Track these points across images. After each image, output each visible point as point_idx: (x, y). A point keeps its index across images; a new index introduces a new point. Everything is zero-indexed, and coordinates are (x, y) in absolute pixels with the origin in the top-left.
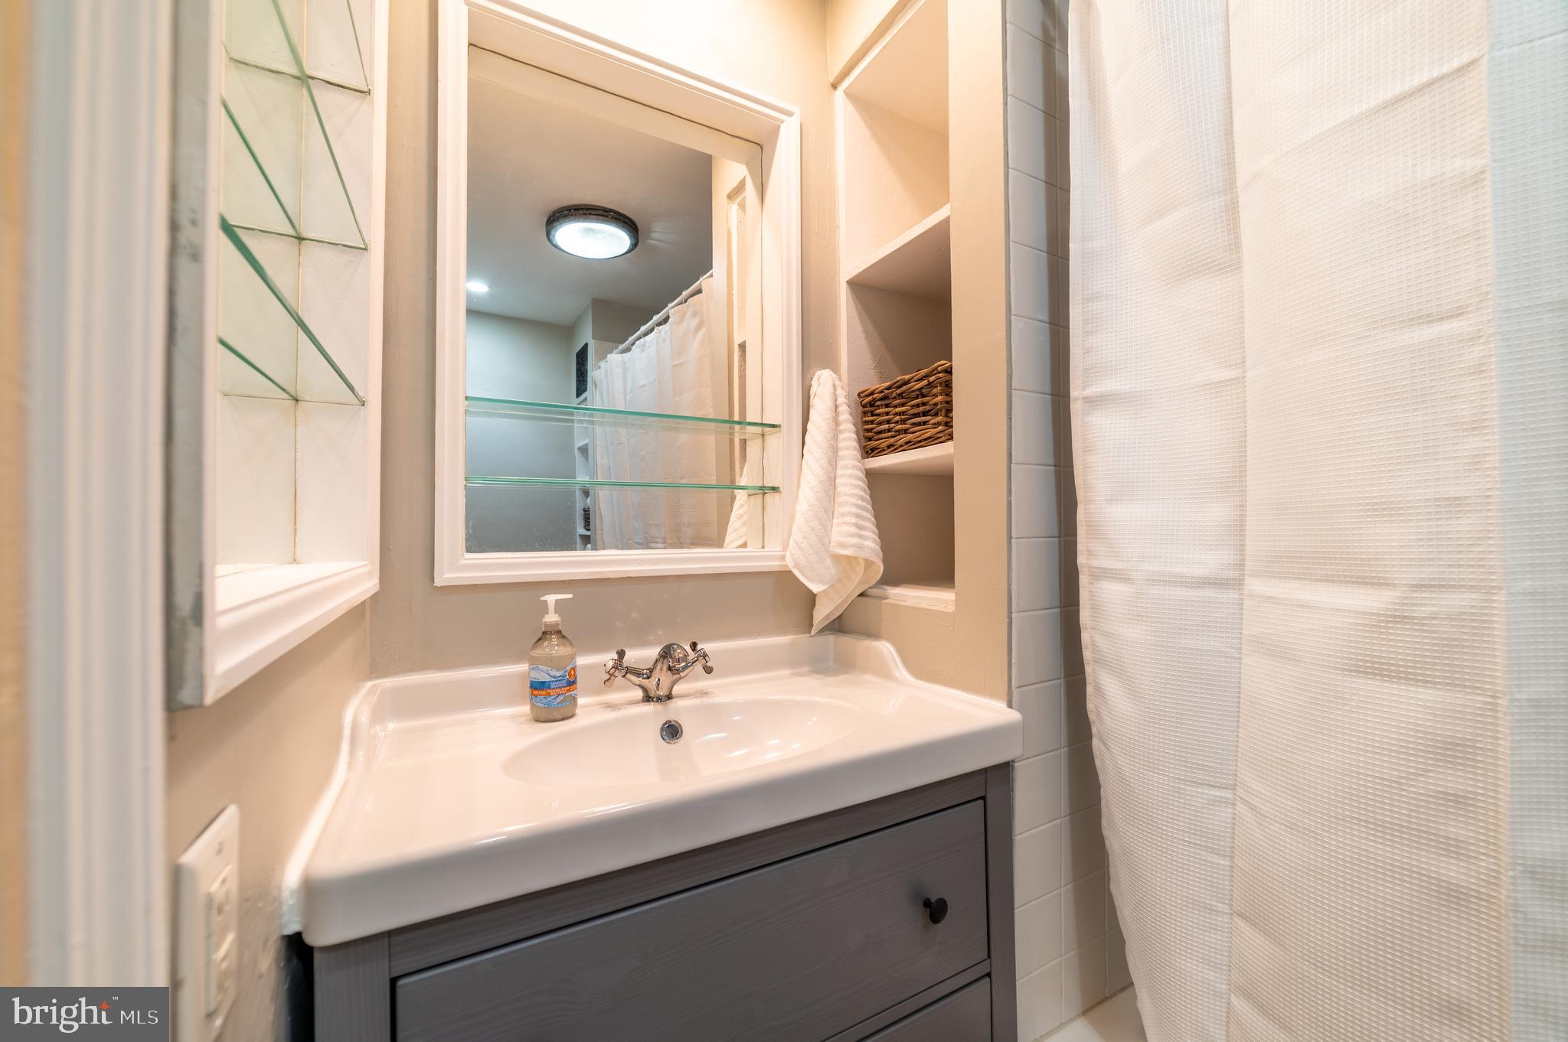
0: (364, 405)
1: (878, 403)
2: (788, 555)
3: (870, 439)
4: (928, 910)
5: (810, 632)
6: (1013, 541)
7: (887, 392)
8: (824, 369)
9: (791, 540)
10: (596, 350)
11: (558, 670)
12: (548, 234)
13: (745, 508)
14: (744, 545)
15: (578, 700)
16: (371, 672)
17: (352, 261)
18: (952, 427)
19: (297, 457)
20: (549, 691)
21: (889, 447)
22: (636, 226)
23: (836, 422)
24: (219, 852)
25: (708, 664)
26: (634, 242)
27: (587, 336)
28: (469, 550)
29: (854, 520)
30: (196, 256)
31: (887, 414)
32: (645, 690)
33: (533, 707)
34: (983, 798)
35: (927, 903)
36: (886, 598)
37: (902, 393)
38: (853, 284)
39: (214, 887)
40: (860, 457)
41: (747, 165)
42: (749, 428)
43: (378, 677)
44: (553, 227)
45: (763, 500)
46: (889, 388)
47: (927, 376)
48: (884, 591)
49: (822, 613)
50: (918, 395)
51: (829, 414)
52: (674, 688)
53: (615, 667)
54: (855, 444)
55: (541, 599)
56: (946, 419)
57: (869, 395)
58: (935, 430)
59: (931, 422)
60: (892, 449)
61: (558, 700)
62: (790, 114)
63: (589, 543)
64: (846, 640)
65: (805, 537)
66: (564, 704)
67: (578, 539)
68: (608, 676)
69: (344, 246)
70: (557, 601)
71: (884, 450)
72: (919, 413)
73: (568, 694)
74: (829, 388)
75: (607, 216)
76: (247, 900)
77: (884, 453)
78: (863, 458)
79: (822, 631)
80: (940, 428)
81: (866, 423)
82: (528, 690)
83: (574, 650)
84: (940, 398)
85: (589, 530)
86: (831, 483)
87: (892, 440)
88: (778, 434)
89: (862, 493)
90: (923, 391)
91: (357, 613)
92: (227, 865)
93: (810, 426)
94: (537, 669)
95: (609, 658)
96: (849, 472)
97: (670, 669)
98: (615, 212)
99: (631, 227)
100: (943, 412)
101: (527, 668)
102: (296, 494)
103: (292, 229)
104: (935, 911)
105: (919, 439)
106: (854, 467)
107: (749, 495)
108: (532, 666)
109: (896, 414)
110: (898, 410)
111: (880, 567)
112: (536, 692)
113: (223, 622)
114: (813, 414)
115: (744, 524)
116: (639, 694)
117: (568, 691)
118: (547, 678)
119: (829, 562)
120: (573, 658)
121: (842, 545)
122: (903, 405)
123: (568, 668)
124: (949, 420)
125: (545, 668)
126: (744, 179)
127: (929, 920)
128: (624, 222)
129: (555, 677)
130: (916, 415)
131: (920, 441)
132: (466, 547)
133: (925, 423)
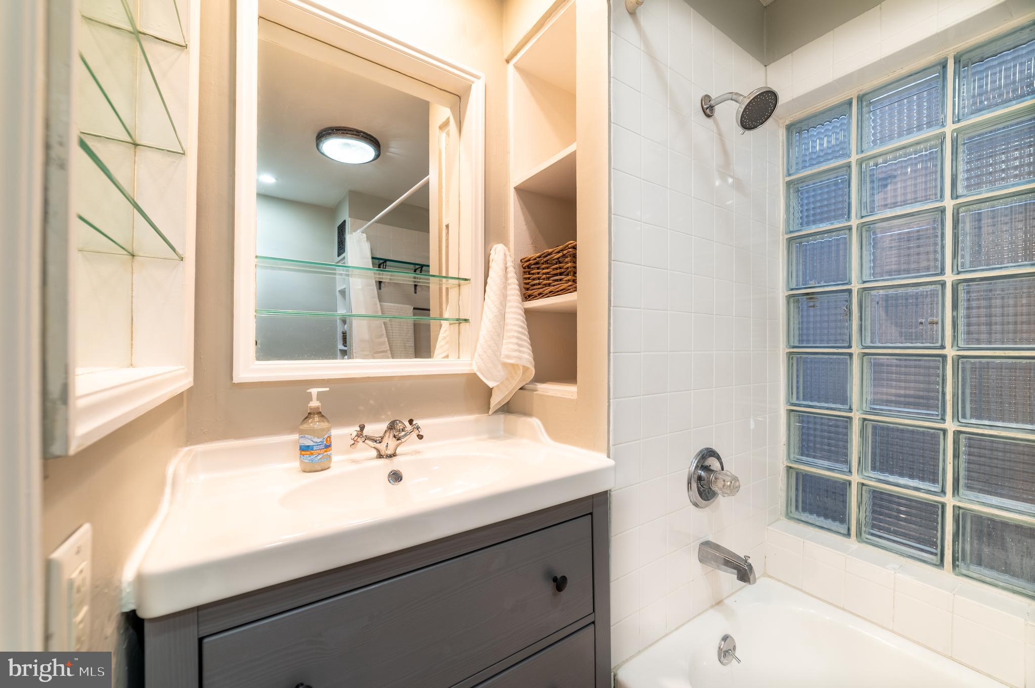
0: (182, 260)
1: (532, 267)
2: (474, 363)
3: (528, 289)
4: (556, 583)
5: (488, 413)
6: (611, 354)
7: (538, 259)
8: (499, 243)
9: (476, 354)
10: (351, 225)
11: (318, 438)
12: (318, 145)
13: (447, 333)
14: (447, 357)
15: (333, 458)
16: (188, 441)
17: (175, 162)
18: (576, 283)
19: (133, 295)
20: (312, 452)
21: (539, 294)
22: (378, 143)
23: (506, 278)
24: (78, 552)
25: (420, 434)
26: (377, 153)
27: (345, 215)
28: (258, 359)
29: (516, 341)
30: (63, 166)
31: (538, 273)
32: (378, 450)
33: (302, 462)
34: (591, 514)
35: (555, 580)
36: (536, 391)
37: (547, 260)
38: (518, 189)
39: (74, 575)
40: (521, 300)
41: (451, 108)
42: (451, 281)
43: (191, 445)
44: (321, 141)
45: (459, 327)
46: (539, 257)
47: (562, 250)
48: (535, 386)
49: (496, 400)
50: (557, 262)
51: (501, 273)
52: (397, 450)
53: (358, 436)
54: (518, 292)
55: (307, 391)
56: (573, 278)
57: (527, 261)
58: (566, 284)
59: (564, 280)
60: (541, 296)
61: (319, 457)
62: (478, 77)
63: (346, 355)
64: (512, 418)
65: (485, 352)
66: (322, 460)
67: (339, 352)
68: (353, 442)
69: (168, 151)
70: (319, 393)
71: (536, 296)
72: (557, 274)
73: (325, 453)
74: (502, 256)
75: (359, 136)
76: (97, 587)
77: (537, 298)
78: (523, 301)
79: (496, 412)
80: (570, 283)
81: (526, 279)
82: (298, 452)
83: (330, 425)
84: (569, 264)
85: (346, 346)
86: (502, 316)
87: (541, 290)
88: (469, 285)
89: (522, 324)
90: (560, 259)
91: (177, 401)
92: (83, 561)
93: (489, 280)
94: (304, 437)
95: (354, 430)
96: (514, 310)
97: (395, 436)
98: (364, 133)
99: (375, 143)
100: (572, 273)
101: (298, 437)
102: (132, 320)
103: (129, 137)
104: (560, 583)
105: (557, 290)
106: (517, 307)
107: (450, 324)
108: (301, 436)
109: (543, 274)
110: (545, 271)
111: (532, 371)
112: (303, 453)
113: (81, 403)
114: (491, 273)
115: (447, 342)
116: (374, 453)
117: (325, 451)
118: (311, 443)
119: (500, 367)
120: (329, 429)
121: (508, 357)
122: (547, 268)
123: (326, 436)
124: (575, 279)
125: (310, 437)
126: (448, 119)
127: (556, 590)
128: (370, 140)
129: (316, 442)
130: (556, 275)
131: (558, 291)
132: (256, 357)
133: (561, 280)
